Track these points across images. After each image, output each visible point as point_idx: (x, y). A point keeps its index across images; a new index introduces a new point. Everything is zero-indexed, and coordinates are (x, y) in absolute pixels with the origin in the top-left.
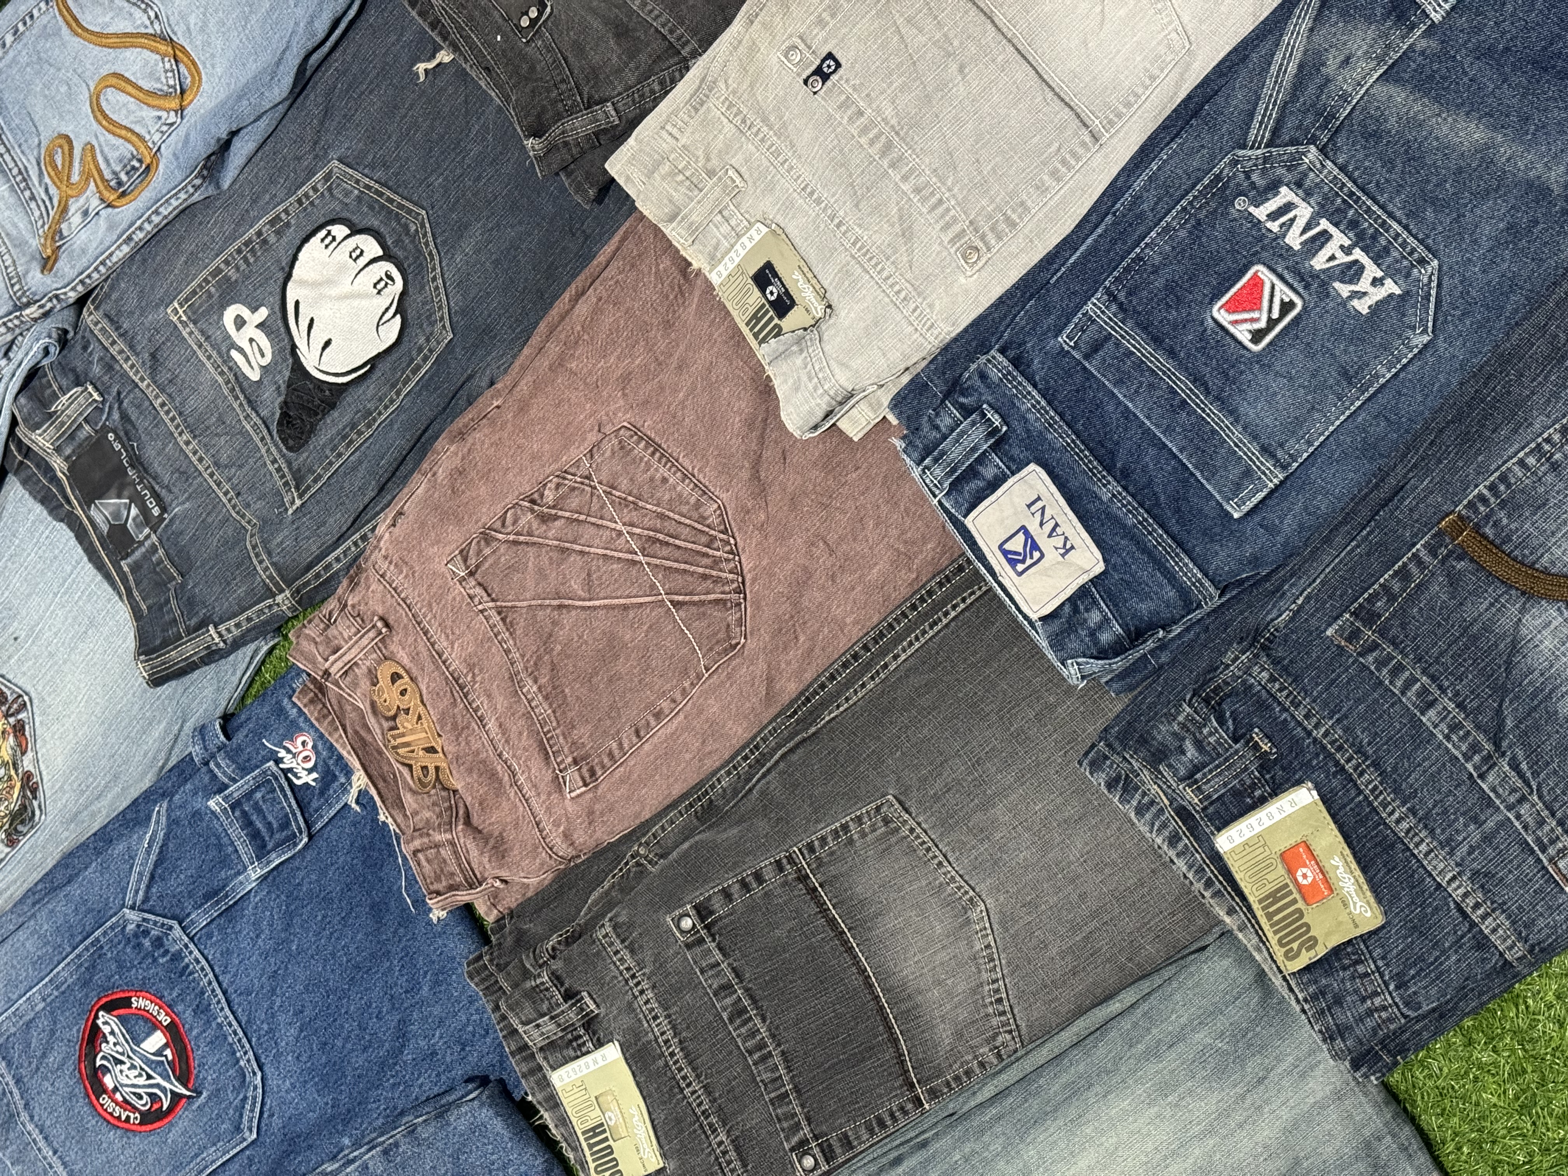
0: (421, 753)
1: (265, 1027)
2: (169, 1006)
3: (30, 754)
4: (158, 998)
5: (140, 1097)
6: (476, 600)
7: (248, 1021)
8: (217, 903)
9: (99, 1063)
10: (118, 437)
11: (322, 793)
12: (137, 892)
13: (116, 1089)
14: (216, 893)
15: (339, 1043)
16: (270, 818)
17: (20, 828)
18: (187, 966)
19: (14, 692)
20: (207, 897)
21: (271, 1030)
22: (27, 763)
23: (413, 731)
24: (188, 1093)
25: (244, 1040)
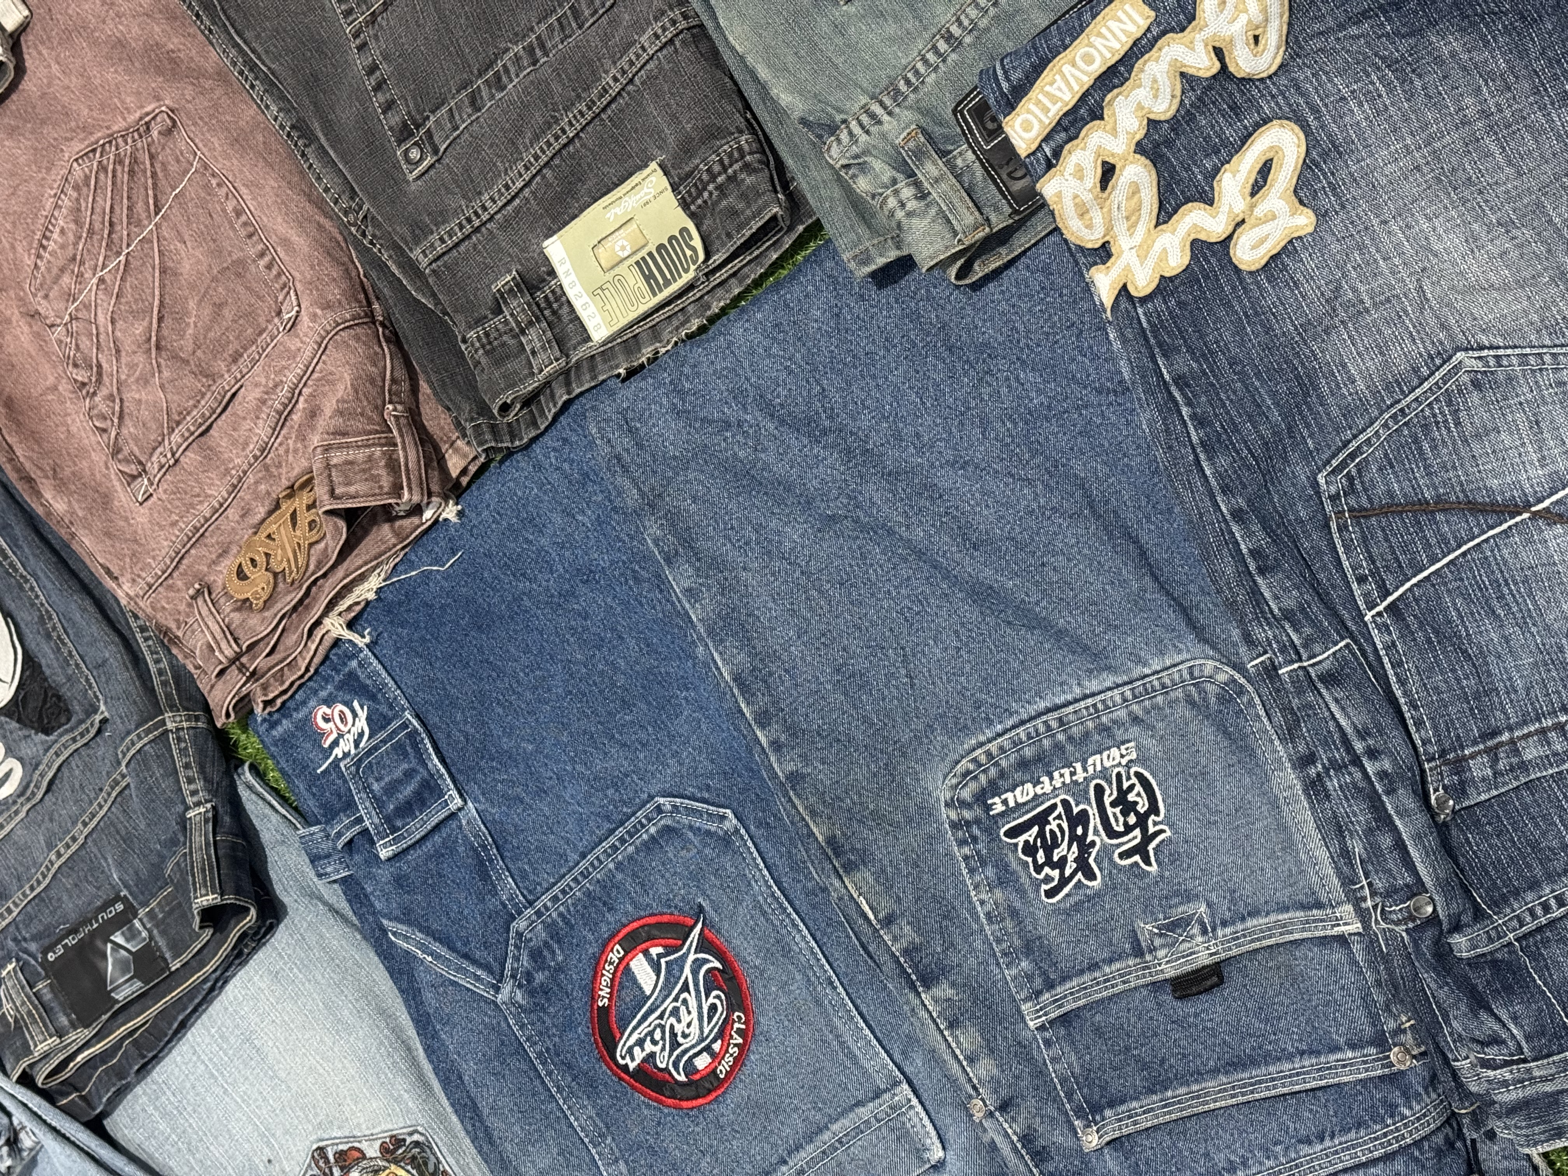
0: (298, 533)
1: (610, 792)
2: (604, 945)
3: (364, 1146)
4: (597, 964)
5: (713, 1008)
6: (163, 460)
7: (608, 818)
8: (491, 861)
9: (682, 1078)
10: (51, 948)
11: (373, 697)
12: (478, 978)
13: (708, 1049)
14: (481, 863)
15: (621, 680)
16: (398, 773)
18: (561, 915)
20: (485, 877)
21: (615, 785)
22: (372, 1150)
24: (700, 925)
25: (629, 825)
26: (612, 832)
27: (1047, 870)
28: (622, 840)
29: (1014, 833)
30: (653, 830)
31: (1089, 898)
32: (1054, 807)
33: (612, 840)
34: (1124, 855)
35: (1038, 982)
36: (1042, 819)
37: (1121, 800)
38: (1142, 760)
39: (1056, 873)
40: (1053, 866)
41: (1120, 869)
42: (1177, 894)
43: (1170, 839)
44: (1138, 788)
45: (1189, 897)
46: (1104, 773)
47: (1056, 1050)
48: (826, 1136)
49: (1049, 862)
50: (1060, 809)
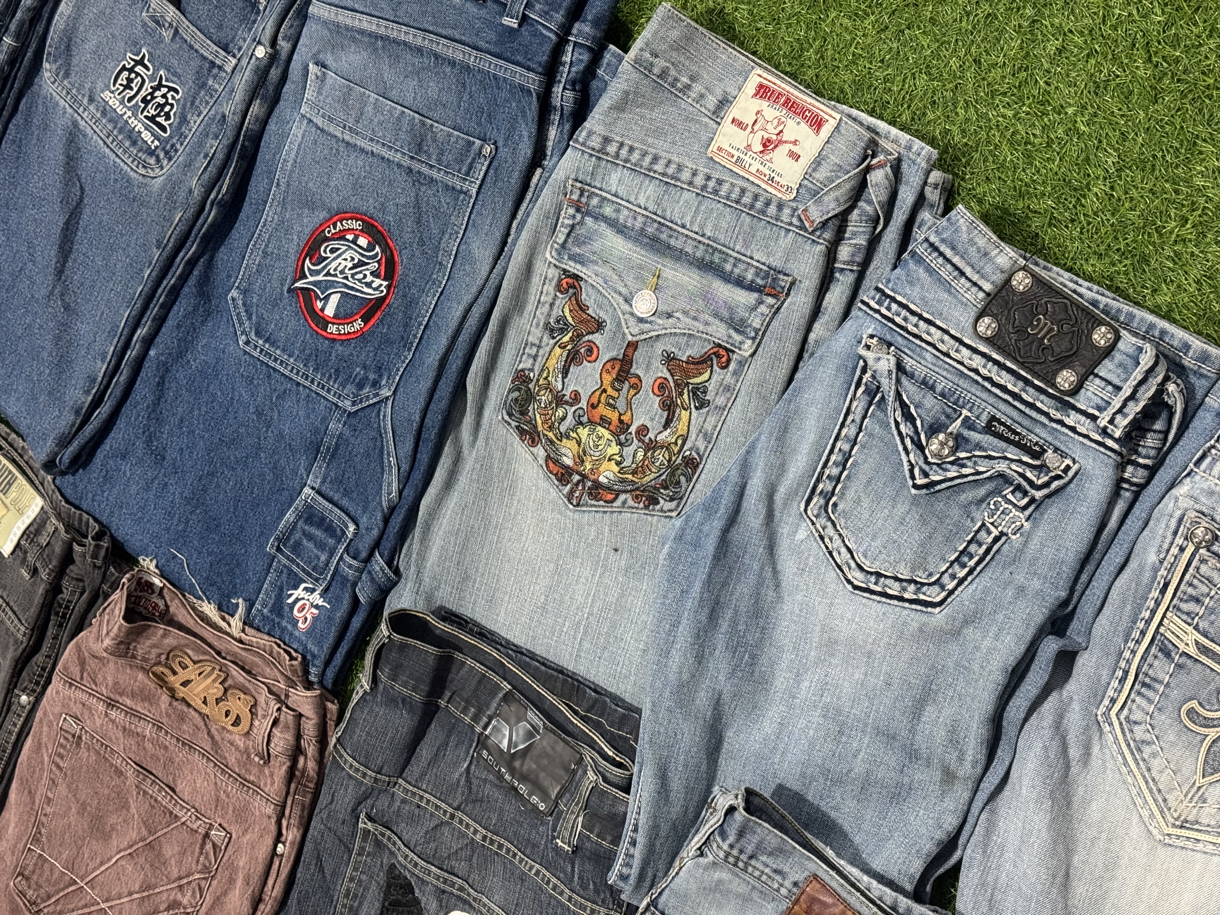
0: (193, 677)
1: (255, 382)
2: (334, 340)
3: (541, 461)
4: (346, 340)
5: (333, 251)
7: (269, 376)
8: (328, 448)
9: (377, 249)
11: (281, 589)
13: (354, 242)
14: (333, 456)
16: (311, 545)
17: (516, 394)
18: (335, 382)
19: (586, 505)
23: (207, 688)
24: (297, 284)
25: (266, 360)
26: (274, 369)
27: (170, 101)
28: (276, 360)
29: (163, 129)
30: (261, 342)
31: (169, 71)
32: (146, 117)
33: (278, 367)
34: (147, 68)
35: (215, 71)
36: (152, 119)
37: (128, 87)
38: (107, 87)
39: (169, 95)
40: (167, 99)
41: (154, 66)
42: (146, 31)
43: (131, 52)
44: (119, 81)
45: (145, 25)
46: (122, 102)
47: (241, 42)
48: (347, 138)
49: (167, 103)
50: (145, 113)
